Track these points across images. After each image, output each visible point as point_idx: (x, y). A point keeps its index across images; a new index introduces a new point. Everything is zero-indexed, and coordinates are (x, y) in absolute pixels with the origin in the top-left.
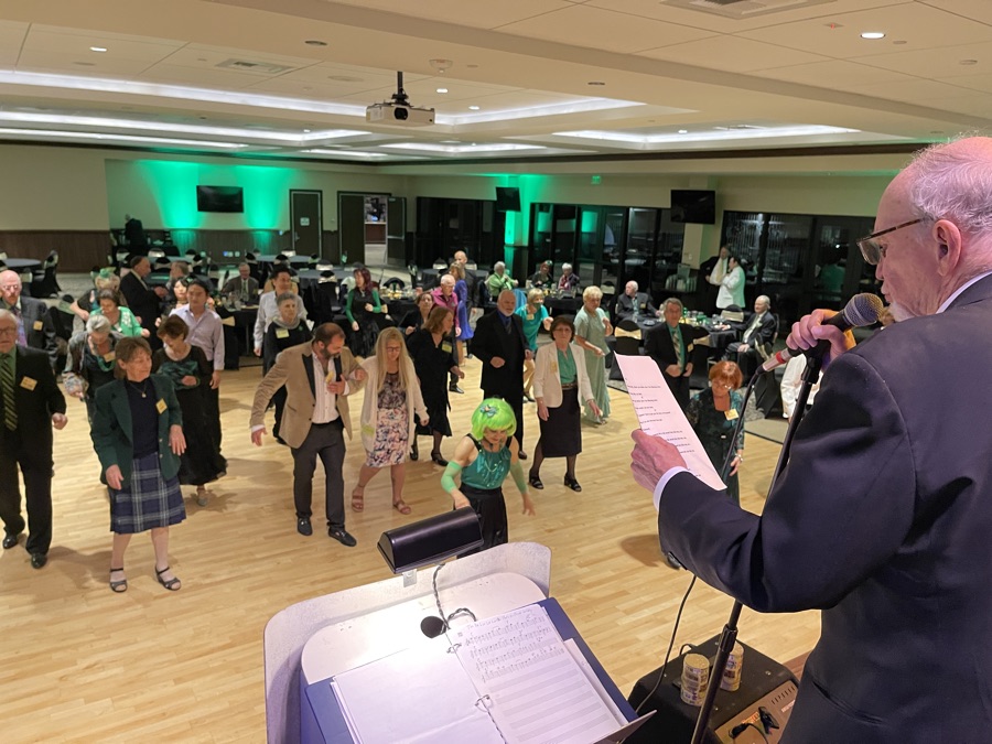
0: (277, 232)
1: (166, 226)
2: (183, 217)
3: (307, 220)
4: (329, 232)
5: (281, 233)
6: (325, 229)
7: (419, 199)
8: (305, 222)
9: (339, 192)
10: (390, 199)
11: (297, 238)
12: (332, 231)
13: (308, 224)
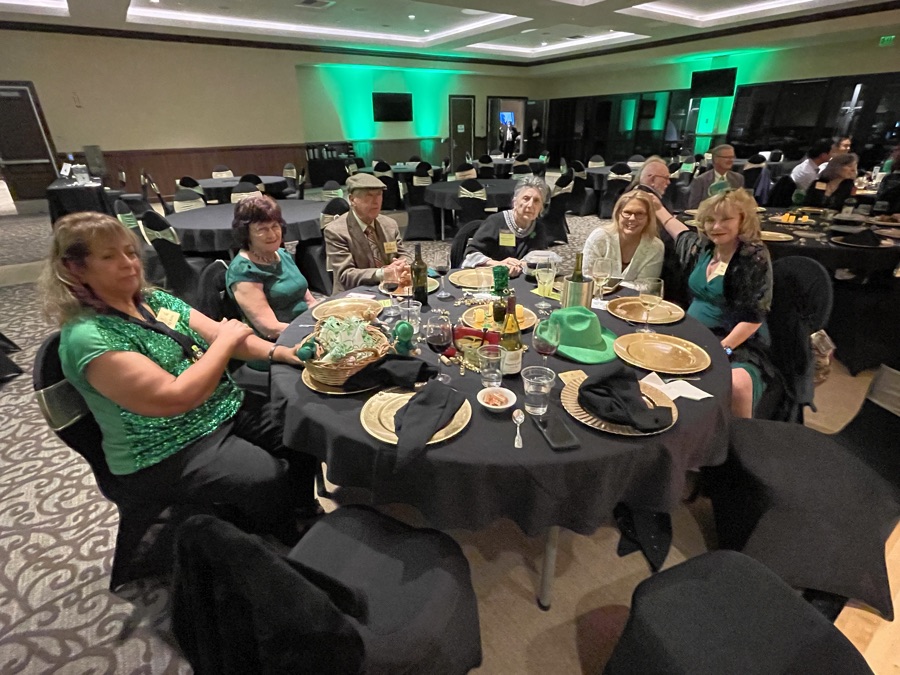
0: (439, 139)
1: (347, 139)
2: (362, 128)
3: (463, 126)
4: (479, 138)
5: (442, 142)
6: (477, 135)
7: (551, 101)
8: (461, 129)
9: (489, 97)
10: (529, 103)
11: (455, 146)
12: (482, 137)
13: (463, 131)
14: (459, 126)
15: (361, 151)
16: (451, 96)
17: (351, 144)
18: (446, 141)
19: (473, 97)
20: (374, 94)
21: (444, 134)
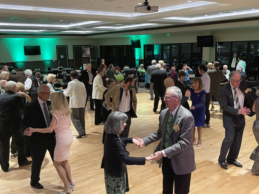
1: (14, 61)
2: (20, 57)
5: (54, 61)
6: (69, 59)
9: (73, 46)
10: (91, 47)
11: (59, 63)
12: (72, 59)
13: (63, 57)
14: (61, 56)
15: (20, 65)
16: (57, 46)
17: (15, 63)
18: (56, 61)
19: (67, 46)
20: (24, 46)
21: (55, 59)
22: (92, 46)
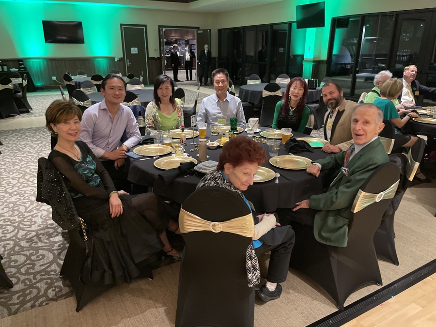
0: (113, 59)
1: (20, 55)
3: (136, 49)
4: (153, 58)
5: (116, 61)
6: (150, 56)
7: (220, 31)
8: (134, 51)
9: (160, 26)
10: (199, 32)
11: (129, 64)
12: (156, 57)
13: (137, 53)
14: (132, 49)
16: (121, 25)
17: (22, 61)
18: (120, 60)
19: (145, 26)
20: (43, 22)
21: (118, 54)
22: (200, 29)
